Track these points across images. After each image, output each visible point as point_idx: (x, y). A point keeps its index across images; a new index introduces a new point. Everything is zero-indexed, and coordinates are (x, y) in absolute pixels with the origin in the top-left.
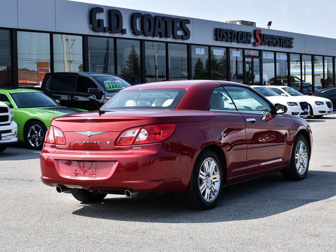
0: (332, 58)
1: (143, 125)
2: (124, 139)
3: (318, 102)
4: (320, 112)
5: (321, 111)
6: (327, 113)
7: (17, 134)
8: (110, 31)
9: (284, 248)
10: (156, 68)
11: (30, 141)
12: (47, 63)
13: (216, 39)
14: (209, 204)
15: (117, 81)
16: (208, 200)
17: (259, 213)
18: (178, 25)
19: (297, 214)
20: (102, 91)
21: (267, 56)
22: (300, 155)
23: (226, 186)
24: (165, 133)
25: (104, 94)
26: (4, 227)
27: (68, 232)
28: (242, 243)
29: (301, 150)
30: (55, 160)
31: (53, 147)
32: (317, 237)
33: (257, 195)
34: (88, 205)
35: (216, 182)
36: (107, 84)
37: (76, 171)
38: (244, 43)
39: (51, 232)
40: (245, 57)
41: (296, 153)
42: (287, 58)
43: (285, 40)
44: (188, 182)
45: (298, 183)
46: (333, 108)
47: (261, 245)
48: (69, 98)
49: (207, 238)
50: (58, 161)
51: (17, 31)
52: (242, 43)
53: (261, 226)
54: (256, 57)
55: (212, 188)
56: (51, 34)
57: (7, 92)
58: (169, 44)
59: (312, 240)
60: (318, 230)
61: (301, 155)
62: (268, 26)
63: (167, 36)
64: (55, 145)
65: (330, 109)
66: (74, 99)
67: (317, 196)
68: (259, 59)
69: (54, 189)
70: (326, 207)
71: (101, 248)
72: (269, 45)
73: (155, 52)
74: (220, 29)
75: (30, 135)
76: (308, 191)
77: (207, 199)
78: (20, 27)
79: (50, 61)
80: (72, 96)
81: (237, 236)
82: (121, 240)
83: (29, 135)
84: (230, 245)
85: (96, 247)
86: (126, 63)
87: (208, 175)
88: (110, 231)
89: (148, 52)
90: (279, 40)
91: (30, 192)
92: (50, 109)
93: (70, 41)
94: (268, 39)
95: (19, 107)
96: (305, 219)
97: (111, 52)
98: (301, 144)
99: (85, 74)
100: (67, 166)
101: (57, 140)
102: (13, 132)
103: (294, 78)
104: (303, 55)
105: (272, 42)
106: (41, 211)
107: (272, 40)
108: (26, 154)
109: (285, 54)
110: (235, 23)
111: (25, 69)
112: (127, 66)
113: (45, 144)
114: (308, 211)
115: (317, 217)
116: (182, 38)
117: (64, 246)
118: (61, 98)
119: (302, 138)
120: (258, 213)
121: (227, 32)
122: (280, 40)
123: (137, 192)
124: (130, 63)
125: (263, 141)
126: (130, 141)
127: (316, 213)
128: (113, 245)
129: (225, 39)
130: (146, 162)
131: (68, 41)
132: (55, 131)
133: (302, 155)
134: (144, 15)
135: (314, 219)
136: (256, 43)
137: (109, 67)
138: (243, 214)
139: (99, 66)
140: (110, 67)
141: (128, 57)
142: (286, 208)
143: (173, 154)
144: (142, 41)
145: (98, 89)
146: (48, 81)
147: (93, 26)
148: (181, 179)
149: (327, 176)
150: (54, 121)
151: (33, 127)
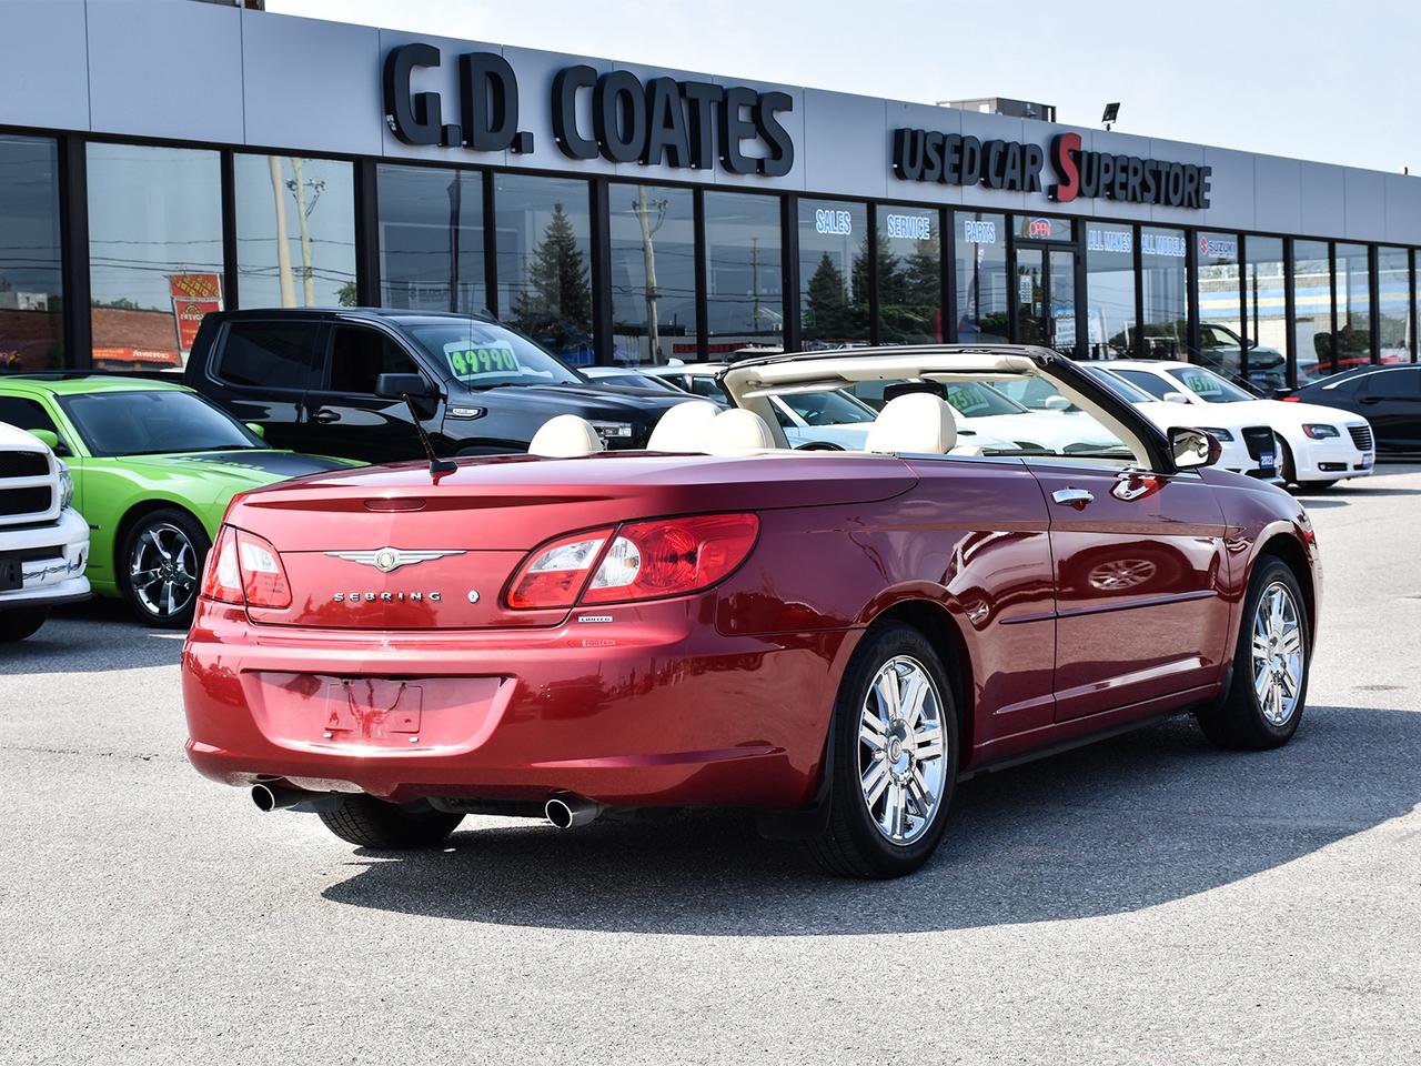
0: (1364, 249)
1: (623, 521)
2: (537, 583)
3: (1317, 426)
4: (1323, 467)
5: (1326, 464)
6: (1351, 471)
7: (87, 562)
8: (465, 143)
9: (1239, 1045)
10: (651, 297)
11: (141, 593)
12: (210, 278)
13: (900, 174)
14: (899, 852)
15: (499, 344)
16: (896, 837)
17: (1114, 892)
18: (743, 115)
19: (1278, 895)
20: (437, 386)
21: (1103, 242)
22: (1274, 643)
23: (970, 775)
24: (717, 556)
25: (445, 398)
26: (28, 957)
27: (303, 980)
28: (1056, 1023)
29: (1276, 620)
30: (245, 671)
31: (234, 616)
32: (1377, 998)
33: (1097, 811)
34: (384, 860)
35: (928, 759)
36: (457, 356)
37: (334, 716)
38: (1012, 187)
39: (228, 980)
40: (1015, 244)
41: (1257, 633)
42: (1183, 250)
43: (1177, 176)
44: (816, 760)
45: (1268, 759)
46: (1376, 451)
47: (1138, 1031)
48: (300, 415)
49: (902, 1003)
50: (259, 678)
51: (88, 144)
52: (1002, 187)
53: (1130, 946)
54: (1059, 245)
55: (913, 785)
56: (227, 152)
57: (43, 392)
58: (707, 194)
59: (1356, 1010)
60: (1378, 963)
61: (1274, 641)
62: (1104, 119)
63: (697, 162)
64: (243, 608)
65: (1365, 455)
66: (322, 419)
67: (1353, 814)
68: (1071, 254)
69: (241, 794)
70: (1396, 862)
71: (445, 1048)
72: (1112, 197)
73: (647, 229)
74: (914, 134)
75: (142, 568)
76: (1311, 792)
77: (894, 832)
78: (98, 127)
79: (222, 269)
80: (313, 409)
81: (1031, 993)
82: (529, 1012)
83: (137, 568)
84: (1005, 1031)
85: (423, 1047)
86: (529, 275)
87: (898, 731)
88: (483, 972)
89: (622, 229)
90: (1154, 178)
91: (141, 805)
92: (223, 460)
93: (301, 187)
94: (1107, 171)
95: (95, 453)
96: (1315, 914)
97: (472, 228)
98: (1276, 597)
99: (365, 317)
100: (298, 696)
101: (255, 589)
102: (71, 555)
103: (1214, 331)
104: (1247, 238)
105: (1124, 186)
106: (187, 886)
107: (1124, 175)
108: (127, 646)
109: (1176, 232)
110: (974, 109)
111: (123, 305)
112: (533, 288)
113: (203, 604)
114: (1324, 879)
115: (1365, 905)
116: (760, 167)
117: (286, 1042)
118: (268, 416)
119: (1281, 572)
120: (1109, 890)
121: (942, 143)
122: (1156, 174)
123: (598, 805)
124: (549, 274)
125: (1108, 585)
126: (565, 589)
127: (1358, 890)
128: (496, 1035)
129: (936, 172)
130: (633, 675)
131: (294, 187)
132: (244, 547)
133: (1282, 641)
134: (605, 76)
135: (1353, 914)
136: (1060, 187)
137: (463, 291)
138: (1047, 894)
139: (421, 290)
140: (465, 291)
141: (539, 250)
142: (1228, 867)
143: (749, 644)
144: (597, 183)
145: (421, 378)
146: (214, 346)
147: (396, 121)
148: (784, 750)
149: (1386, 728)
150: (239, 506)
151: (155, 536)
